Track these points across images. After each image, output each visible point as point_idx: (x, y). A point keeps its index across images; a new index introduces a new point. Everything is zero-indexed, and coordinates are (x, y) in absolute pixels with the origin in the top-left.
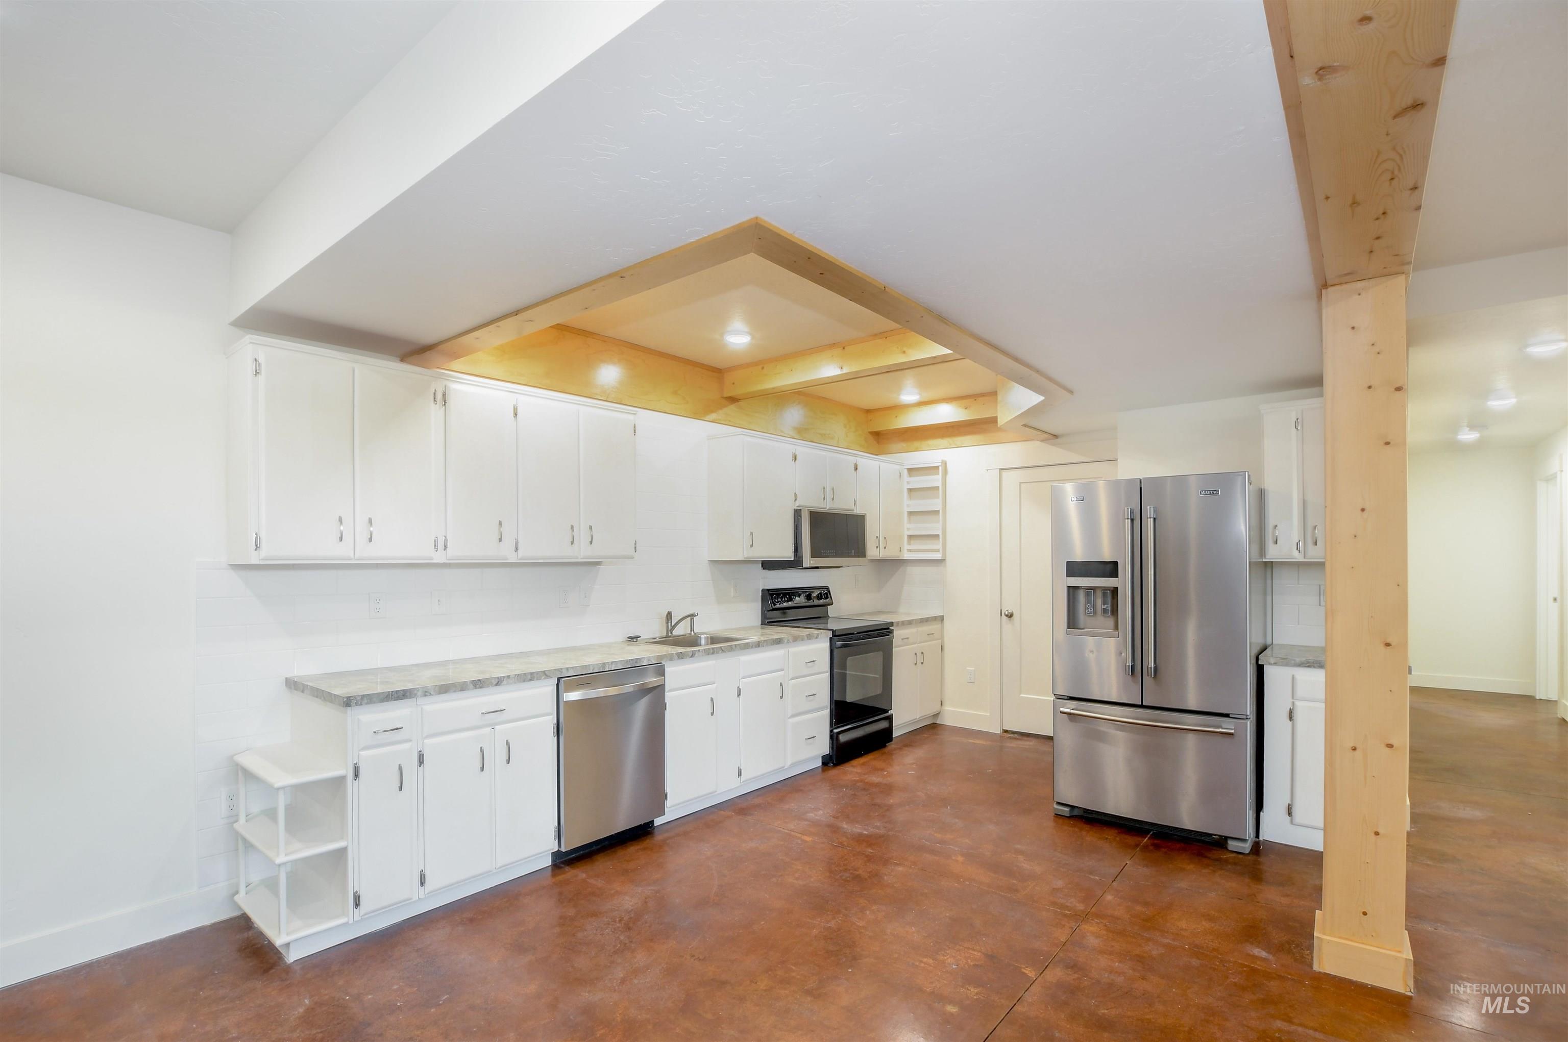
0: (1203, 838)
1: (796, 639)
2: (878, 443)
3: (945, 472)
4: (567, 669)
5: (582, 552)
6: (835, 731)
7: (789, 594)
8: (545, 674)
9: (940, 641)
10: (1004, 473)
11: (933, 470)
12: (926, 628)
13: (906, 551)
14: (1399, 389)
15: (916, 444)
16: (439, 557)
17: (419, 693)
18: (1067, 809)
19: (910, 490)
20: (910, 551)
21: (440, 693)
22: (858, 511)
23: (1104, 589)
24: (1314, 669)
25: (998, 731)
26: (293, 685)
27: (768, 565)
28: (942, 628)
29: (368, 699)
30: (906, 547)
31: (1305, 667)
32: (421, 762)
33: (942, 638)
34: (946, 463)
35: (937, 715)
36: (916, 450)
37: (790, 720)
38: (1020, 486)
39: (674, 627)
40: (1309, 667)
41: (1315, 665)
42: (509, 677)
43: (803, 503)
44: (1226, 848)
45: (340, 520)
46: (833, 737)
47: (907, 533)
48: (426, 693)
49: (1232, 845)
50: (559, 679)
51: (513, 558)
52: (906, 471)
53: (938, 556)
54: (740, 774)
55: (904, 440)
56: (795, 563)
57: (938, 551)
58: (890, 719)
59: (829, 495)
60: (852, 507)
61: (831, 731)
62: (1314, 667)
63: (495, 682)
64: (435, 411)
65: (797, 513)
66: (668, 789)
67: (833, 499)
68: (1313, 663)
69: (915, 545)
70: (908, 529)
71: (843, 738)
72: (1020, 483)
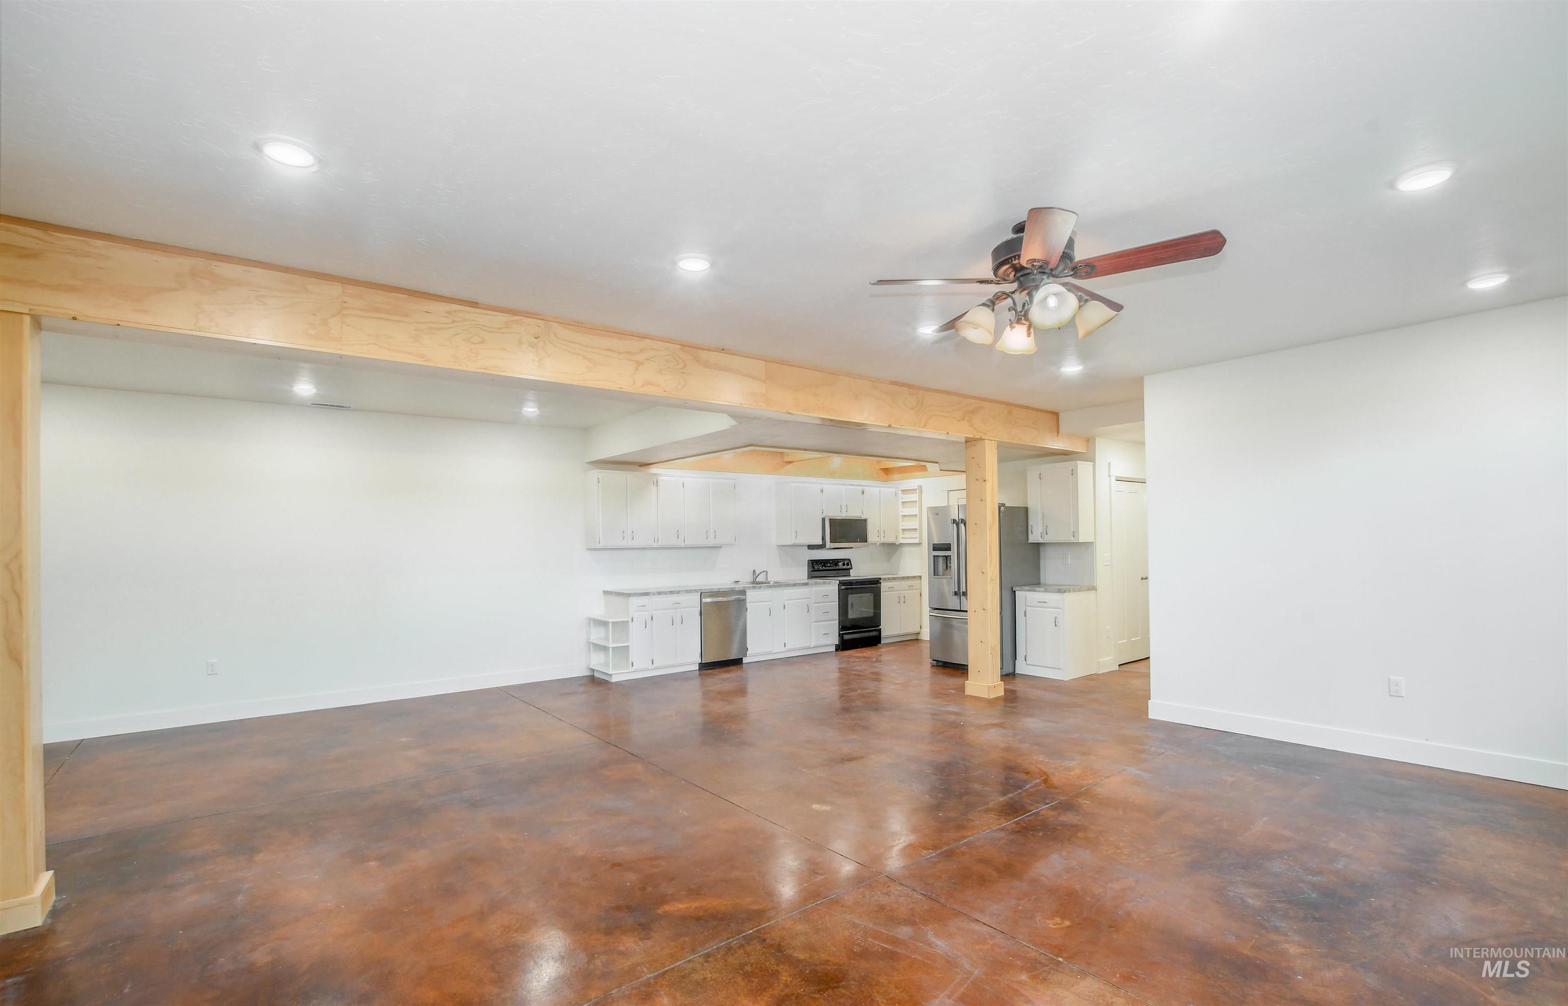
1: (816, 584)
2: (887, 474)
3: (921, 492)
4: (704, 589)
5: (712, 542)
6: (841, 632)
7: (824, 562)
8: (696, 591)
9: (919, 591)
10: (951, 493)
11: (914, 491)
12: (909, 582)
13: (901, 538)
14: (985, 481)
16: (655, 545)
17: (652, 594)
18: (935, 662)
19: (903, 502)
20: (903, 538)
21: (658, 595)
22: (864, 517)
24: (1032, 592)
26: (606, 593)
27: (811, 547)
28: (921, 583)
29: (636, 595)
30: (901, 536)
31: (1029, 591)
32: (652, 619)
33: (921, 589)
34: (921, 487)
35: (918, 634)
36: (907, 478)
37: (814, 624)
38: (958, 501)
39: (756, 577)
42: (682, 591)
43: (826, 515)
45: (623, 532)
46: (841, 636)
47: (901, 528)
48: (654, 594)
50: (701, 593)
51: (682, 545)
52: (900, 491)
53: (917, 541)
54: (785, 646)
55: (900, 473)
56: (822, 546)
57: (916, 538)
58: (880, 631)
59: (844, 510)
60: (860, 515)
61: (839, 633)
63: (677, 592)
64: (654, 488)
65: (824, 520)
66: (749, 646)
67: (847, 511)
69: (907, 535)
70: (902, 525)
71: (846, 637)
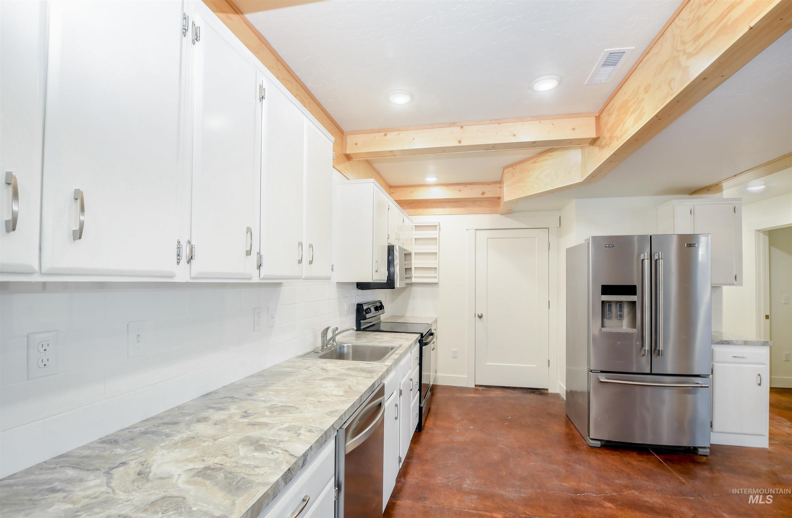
0: (679, 449)
3: (440, 229)
5: (304, 272)
9: (436, 333)
10: (478, 232)
11: (434, 227)
13: (413, 277)
15: (420, 210)
16: (181, 273)
20: (416, 277)
23: (617, 302)
24: (725, 345)
25: (474, 386)
27: (361, 286)
28: (437, 325)
30: (414, 275)
31: (720, 344)
33: (437, 331)
34: (440, 224)
36: (420, 214)
38: (487, 240)
40: (722, 344)
41: (726, 343)
43: (391, 242)
44: (697, 454)
49: (701, 451)
51: (255, 278)
52: (414, 226)
53: (436, 281)
57: (436, 277)
59: (398, 237)
60: (403, 247)
62: (725, 344)
65: (390, 248)
67: (399, 240)
68: (724, 342)
69: (420, 274)
70: (415, 264)
72: (488, 238)
